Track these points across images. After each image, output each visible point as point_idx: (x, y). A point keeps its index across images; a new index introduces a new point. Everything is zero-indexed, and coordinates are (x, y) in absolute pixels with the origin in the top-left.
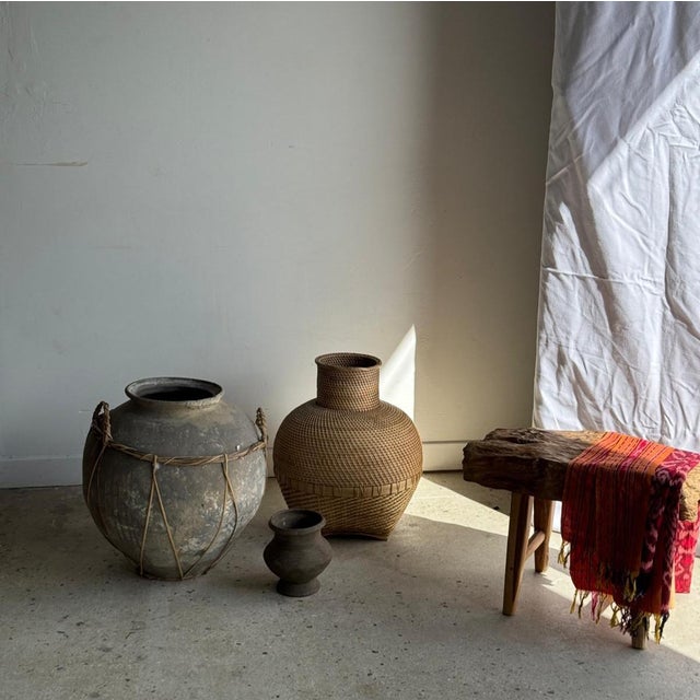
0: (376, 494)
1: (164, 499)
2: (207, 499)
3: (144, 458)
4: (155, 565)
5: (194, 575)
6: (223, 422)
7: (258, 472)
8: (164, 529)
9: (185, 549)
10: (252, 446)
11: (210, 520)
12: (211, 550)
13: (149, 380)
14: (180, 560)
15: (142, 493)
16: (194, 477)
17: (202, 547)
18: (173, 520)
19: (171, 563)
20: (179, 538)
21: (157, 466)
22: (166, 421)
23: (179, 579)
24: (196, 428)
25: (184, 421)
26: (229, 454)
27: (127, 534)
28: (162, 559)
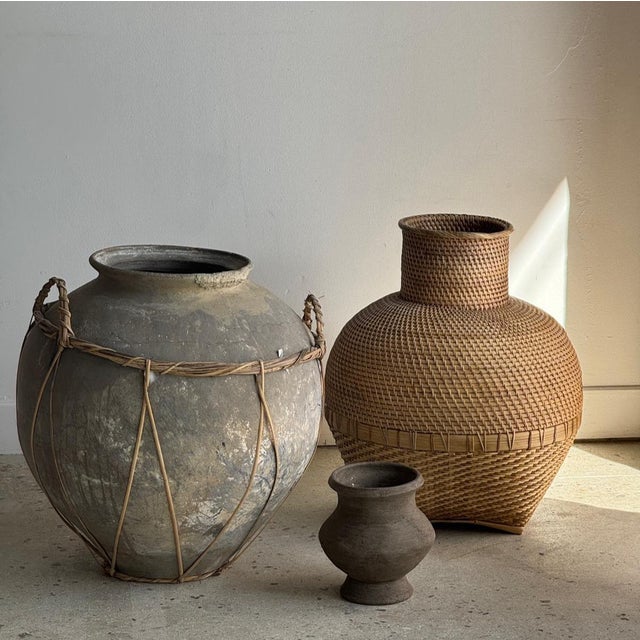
0: (504, 447)
1: (162, 431)
2: (230, 434)
3: (129, 364)
4: (139, 552)
5: (200, 574)
6: (255, 312)
7: (311, 397)
8: (161, 484)
9: (192, 520)
10: (302, 353)
11: (235, 470)
12: (231, 528)
13: (125, 248)
14: (182, 543)
15: (125, 421)
16: (210, 398)
17: (219, 519)
18: (176, 467)
19: (165, 547)
20: (183, 499)
21: (151, 377)
22: (162, 306)
23: (176, 580)
24: (211, 317)
25: (191, 308)
26: (266, 361)
27: (99, 495)
28: (153, 541)
